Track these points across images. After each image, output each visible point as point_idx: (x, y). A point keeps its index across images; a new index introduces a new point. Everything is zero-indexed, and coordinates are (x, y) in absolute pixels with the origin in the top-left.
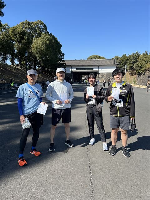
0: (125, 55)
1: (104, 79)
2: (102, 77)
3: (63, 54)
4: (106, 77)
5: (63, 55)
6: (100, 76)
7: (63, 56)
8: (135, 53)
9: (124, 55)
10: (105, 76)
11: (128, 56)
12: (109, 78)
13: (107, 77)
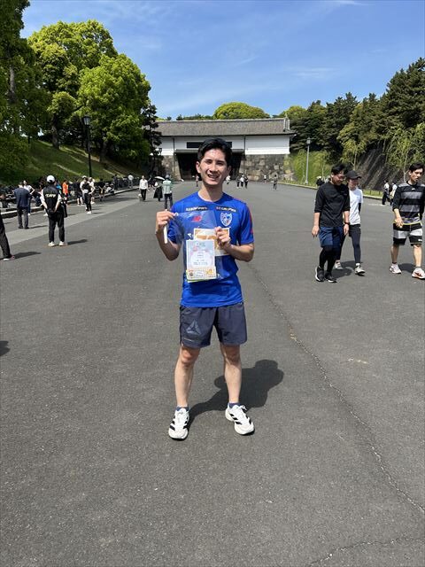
0: (319, 102)
1: (258, 172)
2: (255, 167)
3: (153, 107)
4: (264, 166)
5: (153, 110)
6: (248, 164)
7: (154, 113)
8: (345, 98)
9: (313, 104)
10: (262, 163)
11: (325, 106)
12: (272, 168)
13: (267, 167)
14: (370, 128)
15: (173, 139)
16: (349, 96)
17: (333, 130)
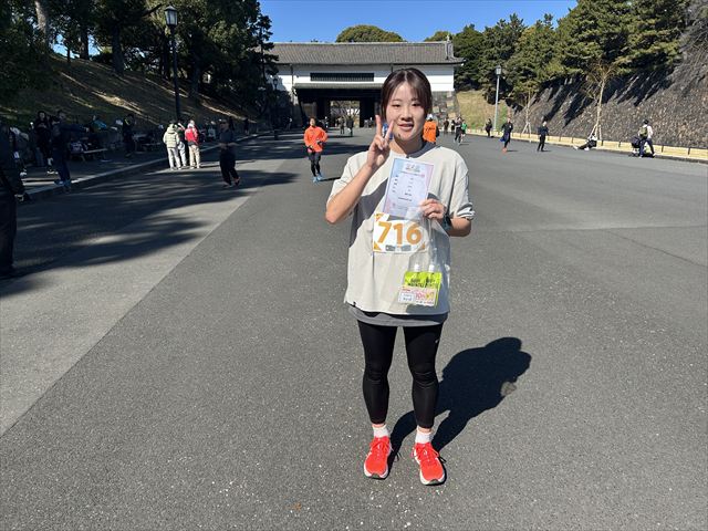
0: (472, 26)
5: (265, 22)
8: (508, 21)
9: (466, 27)
14: (548, 59)
15: (292, 69)
16: (514, 18)
17: (494, 62)
